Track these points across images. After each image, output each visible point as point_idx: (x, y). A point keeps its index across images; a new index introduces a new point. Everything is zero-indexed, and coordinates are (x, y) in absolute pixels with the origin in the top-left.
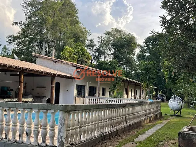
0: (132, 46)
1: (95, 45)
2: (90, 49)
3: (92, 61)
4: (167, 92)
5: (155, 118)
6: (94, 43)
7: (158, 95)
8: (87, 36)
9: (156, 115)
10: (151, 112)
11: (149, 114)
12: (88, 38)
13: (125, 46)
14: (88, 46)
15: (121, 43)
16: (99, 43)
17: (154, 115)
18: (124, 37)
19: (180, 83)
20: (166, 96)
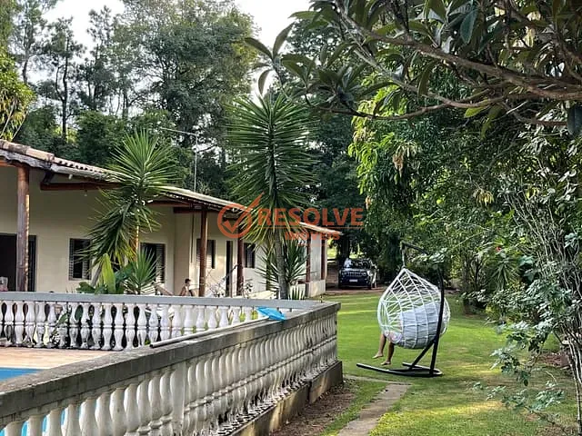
0: (239, 53)
1: (77, 48)
2: (56, 65)
3: (64, 120)
4: (380, 249)
5: (293, 411)
6: (74, 39)
7: (348, 263)
8: (40, 8)
9: (309, 386)
10: (268, 386)
11: (257, 397)
12: (43, 17)
13: (206, 54)
14: (46, 50)
15: (188, 39)
16: (99, 42)
17: (293, 395)
18: (203, 13)
19: (430, 210)
20: (379, 267)
